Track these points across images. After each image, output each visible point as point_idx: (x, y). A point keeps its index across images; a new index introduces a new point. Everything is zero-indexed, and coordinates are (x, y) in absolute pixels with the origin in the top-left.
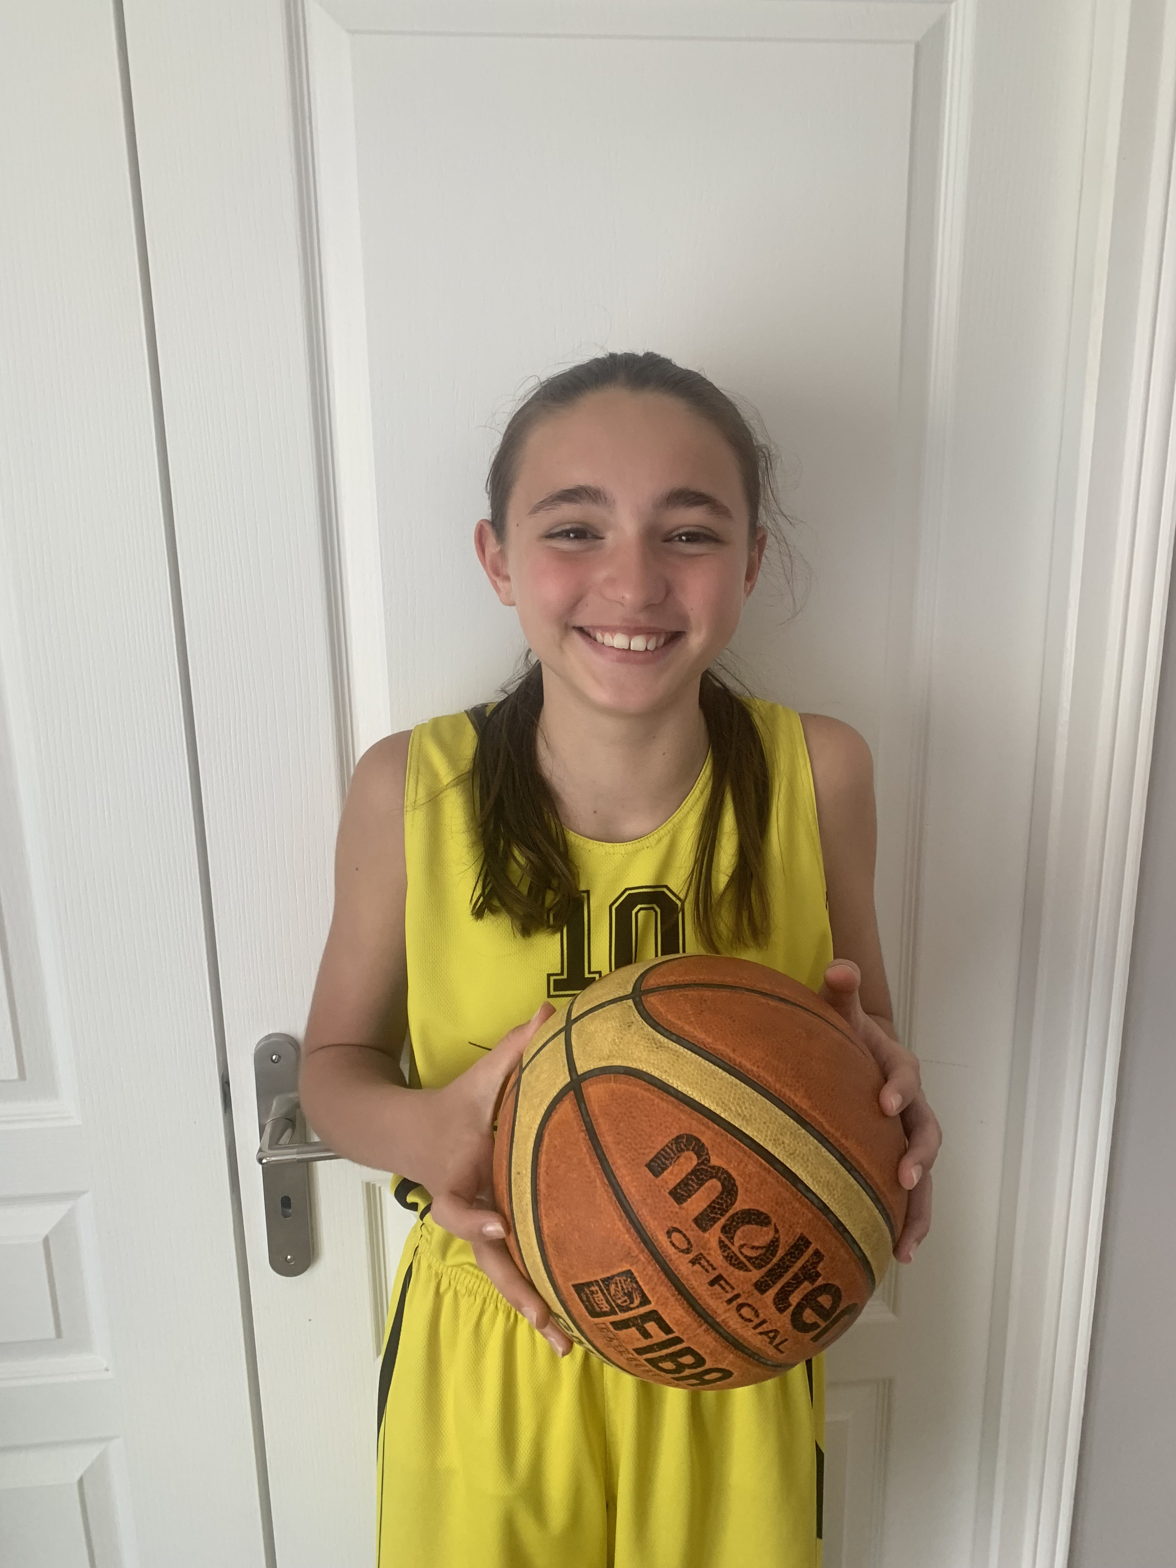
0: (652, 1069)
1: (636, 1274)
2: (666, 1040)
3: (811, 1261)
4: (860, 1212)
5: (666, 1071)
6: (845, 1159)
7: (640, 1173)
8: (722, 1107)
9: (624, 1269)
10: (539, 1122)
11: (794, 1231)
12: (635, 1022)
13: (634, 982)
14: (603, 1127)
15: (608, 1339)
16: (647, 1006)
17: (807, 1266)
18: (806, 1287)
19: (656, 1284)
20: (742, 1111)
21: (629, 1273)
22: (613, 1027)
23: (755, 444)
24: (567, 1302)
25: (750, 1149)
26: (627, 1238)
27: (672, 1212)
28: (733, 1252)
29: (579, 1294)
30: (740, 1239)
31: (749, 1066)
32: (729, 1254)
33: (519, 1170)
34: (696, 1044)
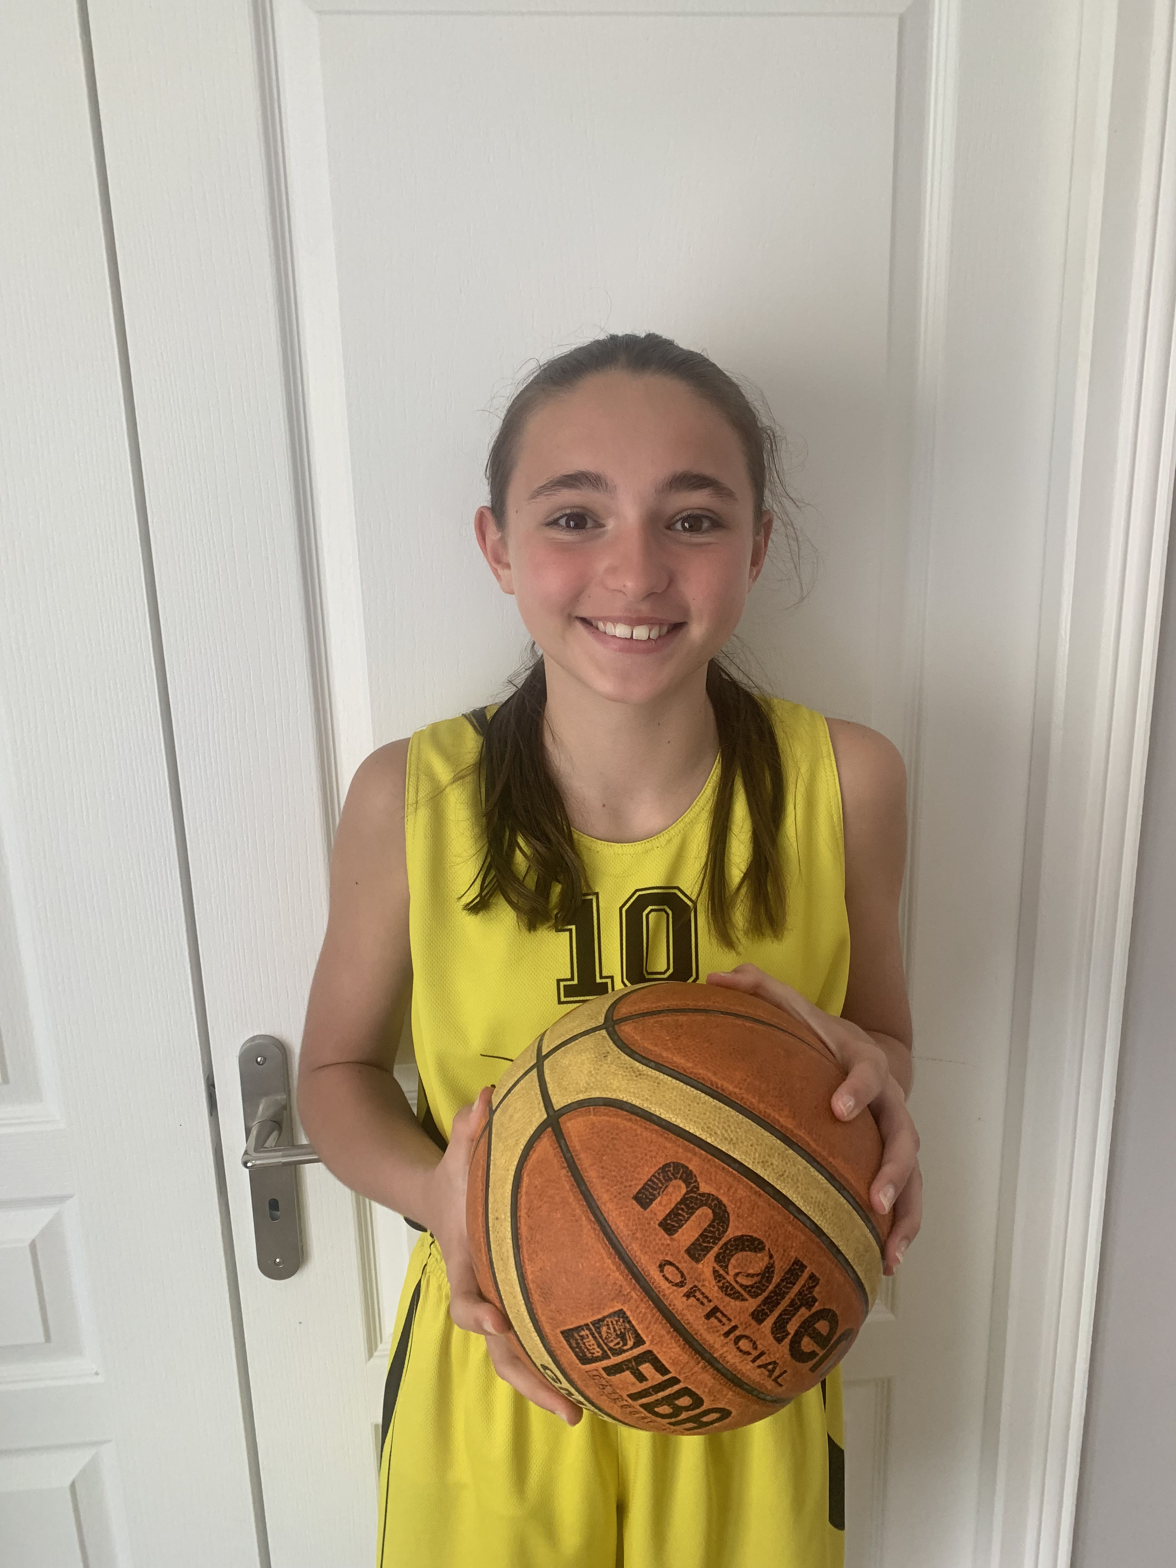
0: (632, 1099)
1: (628, 1313)
2: (645, 1068)
3: (807, 1286)
4: (852, 1232)
5: (647, 1099)
6: (835, 1179)
7: (627, 1207)
8: (707, 1132)
9: (616, 1309)
10: (516, 1163)
11: (789, 1255)
12: (611, 1052)
13: (605, 1012)
14: (585, 1161)
15: (601, 1387)
16: (622, 1035)
17: (803, 1291)
18: (804, 1313)
19: (650, 1323)
20: (729, 1135)
21: (621, 1314)
22: (588, 1059)
23: (759, 425)
24: (554, 1351)
25: (739, 1173)
26: (617, 1275)
27: (663, 1244)
28: (728, 1282)
29: (568, 1341)
30: (735, 1267)
31: (731, 1088)
32: (724, 1284)
33: (496, 1215)
34: (676, 1069)
